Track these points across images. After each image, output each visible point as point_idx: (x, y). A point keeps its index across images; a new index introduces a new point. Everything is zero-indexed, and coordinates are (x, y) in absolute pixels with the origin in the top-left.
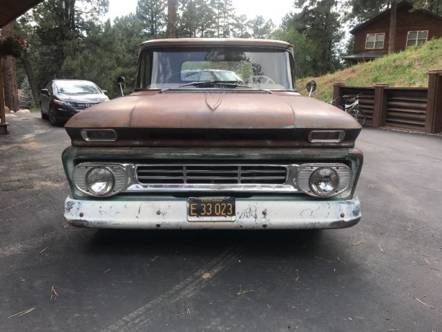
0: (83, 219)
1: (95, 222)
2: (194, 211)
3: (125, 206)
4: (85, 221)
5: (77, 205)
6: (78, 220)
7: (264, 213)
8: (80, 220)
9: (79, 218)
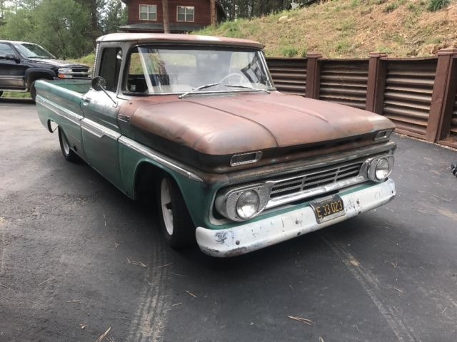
0: (240, 246)
1: (252, 246)
2: (320, 214)
3: (271, 223)
4: (243, 248)
5: (229, 234)
6: (236, 249)
7: (358, 202)
8: (239, 249)
9: (236, 247)
